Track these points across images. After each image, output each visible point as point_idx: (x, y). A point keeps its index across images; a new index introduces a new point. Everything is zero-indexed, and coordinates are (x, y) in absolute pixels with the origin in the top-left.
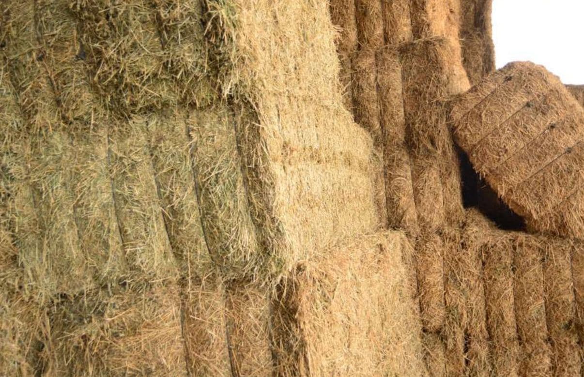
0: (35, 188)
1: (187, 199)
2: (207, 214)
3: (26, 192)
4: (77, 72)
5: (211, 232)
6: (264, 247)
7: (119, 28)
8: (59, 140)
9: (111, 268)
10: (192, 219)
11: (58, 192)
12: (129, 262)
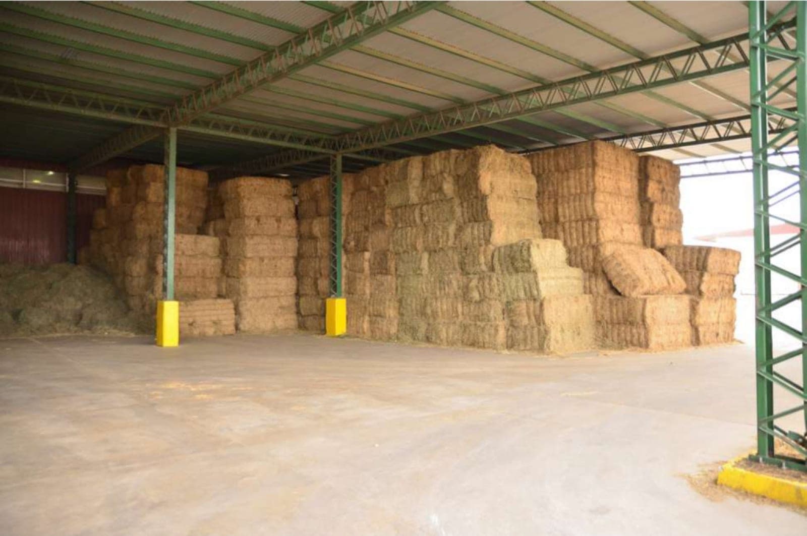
0: (504, 284)
1: (527, 286)
2: (530, 288)
3: (502, 284)
4: (510, 265)
5: (531, 292)
6: (538, 294)
7: (517, 260)
8: (507, 275)
9: (515, 297)
10: (527, 289)
11: (507, 284)
12: (518, 296)
